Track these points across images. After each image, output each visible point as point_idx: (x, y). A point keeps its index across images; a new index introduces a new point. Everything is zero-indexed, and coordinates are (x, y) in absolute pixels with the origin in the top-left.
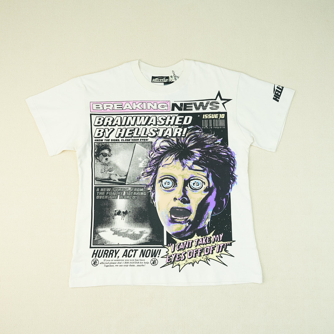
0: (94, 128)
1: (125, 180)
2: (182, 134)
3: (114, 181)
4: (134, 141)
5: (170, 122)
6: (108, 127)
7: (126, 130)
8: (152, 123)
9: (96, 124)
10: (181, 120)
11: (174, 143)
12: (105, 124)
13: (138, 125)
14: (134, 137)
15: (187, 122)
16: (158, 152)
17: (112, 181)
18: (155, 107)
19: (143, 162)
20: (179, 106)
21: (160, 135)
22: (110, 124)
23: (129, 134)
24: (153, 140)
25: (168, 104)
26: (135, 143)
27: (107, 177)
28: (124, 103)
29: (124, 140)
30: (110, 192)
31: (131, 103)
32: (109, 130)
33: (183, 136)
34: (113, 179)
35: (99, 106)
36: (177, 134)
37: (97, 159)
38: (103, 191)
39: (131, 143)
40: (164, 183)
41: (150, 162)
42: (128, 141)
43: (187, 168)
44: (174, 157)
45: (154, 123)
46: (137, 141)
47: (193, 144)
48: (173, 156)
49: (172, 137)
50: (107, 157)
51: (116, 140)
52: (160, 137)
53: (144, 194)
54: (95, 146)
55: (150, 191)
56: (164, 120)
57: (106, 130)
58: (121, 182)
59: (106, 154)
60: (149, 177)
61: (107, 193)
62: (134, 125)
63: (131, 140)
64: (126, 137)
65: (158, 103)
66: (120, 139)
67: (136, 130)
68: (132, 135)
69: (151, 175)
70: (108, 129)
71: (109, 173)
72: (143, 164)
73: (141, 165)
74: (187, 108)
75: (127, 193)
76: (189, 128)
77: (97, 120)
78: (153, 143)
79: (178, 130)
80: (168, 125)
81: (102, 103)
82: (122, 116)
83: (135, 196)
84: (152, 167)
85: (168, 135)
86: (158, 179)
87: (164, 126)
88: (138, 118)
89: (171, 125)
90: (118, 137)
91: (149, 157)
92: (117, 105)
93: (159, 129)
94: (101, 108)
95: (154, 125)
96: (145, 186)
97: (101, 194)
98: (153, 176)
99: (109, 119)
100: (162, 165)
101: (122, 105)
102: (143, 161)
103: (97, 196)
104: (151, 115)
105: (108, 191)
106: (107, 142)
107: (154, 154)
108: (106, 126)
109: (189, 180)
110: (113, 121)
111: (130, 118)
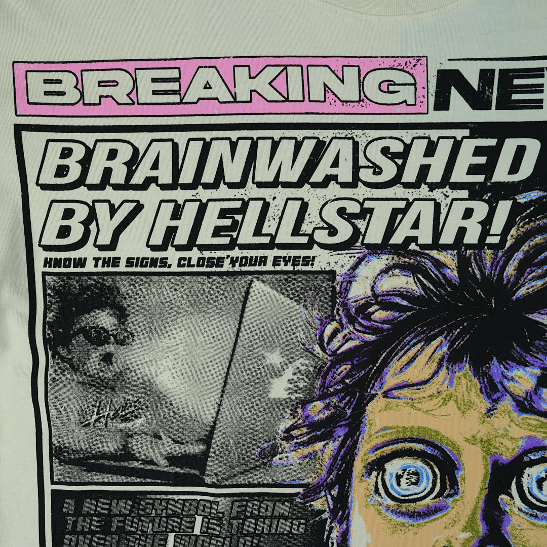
0: (39, 199)
1: (199, 461)
2: (485, 233)
3: (149, 467)
4: (244, 269)
5: (424, 170)
6: (108, 193)
7: (202, 208)
8: (334, 171)
9: (48, 177)
10: (482, 160)
11: (444, 276)
12: (94, 176)
13: (260, 185)
14: (244, 247)
15: (514, 169)
16: (365, 323)
17: (136, 465)
18: (349, 91)
19: (288, 374)
20: (474, 82)
21: (375, 235)
22: (119, 176)
23: (218, 231)
24: (341, 262)
25: (419, 72)
26: (249, 278)
27: (111, 446)
28: (188, 68)
29: (194, 262)
30: (129, 520)
31: (225, 67)
32: (113, 210)
33: (490, 240)
34: (142, 457)
35: (59, 82)
36: (462, 231)
37: (61, 357)
38: (95, 515)
39: (228, 279)
40: (394, 479)
41: (321, 372)
42: (214, 269)
43: (507, 403)
44: (445, 349)
45: (345, 173)
46: (257, 268)
47: (539, 283)
48: (439, 347)
49: (436, 245)
50: (111, 348)
51: (154, 263)
52: (374, 250)
53: (295, 527)
54: (45, 290)
55: (325, 516)
56: (393, 156)
57: (102, 210)
58: (181, 471)
59: (105, 330)
60: (319, 446)
61: (115, 524)
62: (242, 184)
63: (227, 261)
64: (202, 248)
65: (366, 66)
66: (172, 255)
67: (254, 209)
68: (235, 234)
69: (327, 436)
70: (112, 206)
71: (122, 426)
72: (291, 381)
73: (279, 389)
74: (515, 97)
75: (211, 526)
76: (522, 199)
77: (54, 160)
78: (339, 279)
79: (468, 214)
80: (416, 185)
81: (77, 68)
82: (181, 138)
83: (252, 535)
84: (335, 399)
85: (415, 239)
86: (363, 456)
87: (398, 191)
88: (264, 148)
89: (432, 187)
90: (163, 247)
91: (317, 349)
92: (154, 80)
93: (367, 205)
94: (73, 96)
95: (344, 185)
96: (300, 490)
97: (86, 529)
98: (337, 443)
99: (112, 155)
100: (385, 388)
101: (177, 80)
102: (291, 369)
103: (67, 538)
104: (330, 133)
105: (120, 515)
106: (106, 269)
107: (346, 331)
108: (101, 187)
109: (518, 465)
110: (132, 164)
111: (220, 149)
